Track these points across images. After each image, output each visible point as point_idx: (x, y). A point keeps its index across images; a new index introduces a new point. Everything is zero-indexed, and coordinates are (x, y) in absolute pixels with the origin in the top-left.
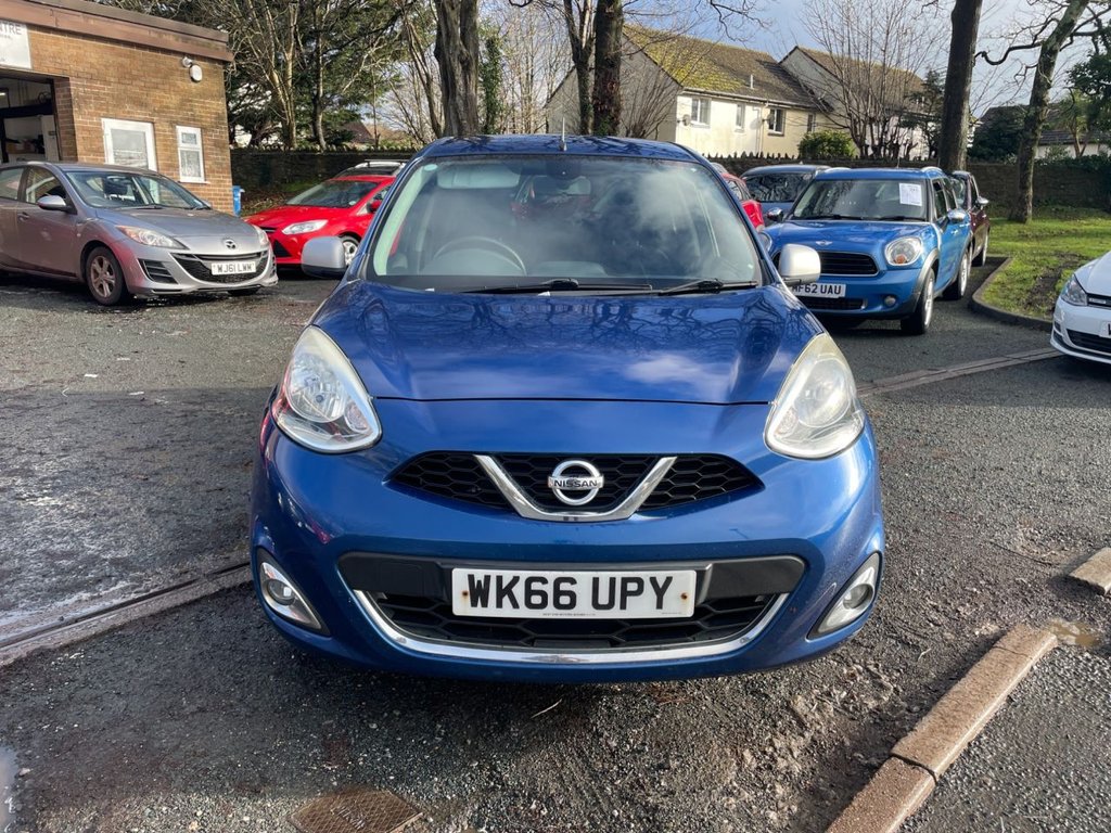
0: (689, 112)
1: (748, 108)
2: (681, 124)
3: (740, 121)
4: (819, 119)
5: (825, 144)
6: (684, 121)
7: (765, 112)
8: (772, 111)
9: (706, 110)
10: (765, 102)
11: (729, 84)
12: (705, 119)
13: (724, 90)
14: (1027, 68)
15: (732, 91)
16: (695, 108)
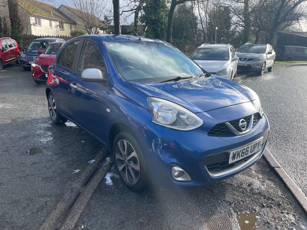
0: (34, 22)
1: (53, 22)
2: (32, 25)
3: (51, 25)
4: (73, 26)
5: (78, 33)
6: (33, 24)
7: (58, 23)
8: (60, 23)
9: (40, 22)
10: (57, 20)
11: (45, 14)
12: (40, 24)
13: (44, 16)
14: (126, 16)
15: (47, 16)
16: (36, 21)
